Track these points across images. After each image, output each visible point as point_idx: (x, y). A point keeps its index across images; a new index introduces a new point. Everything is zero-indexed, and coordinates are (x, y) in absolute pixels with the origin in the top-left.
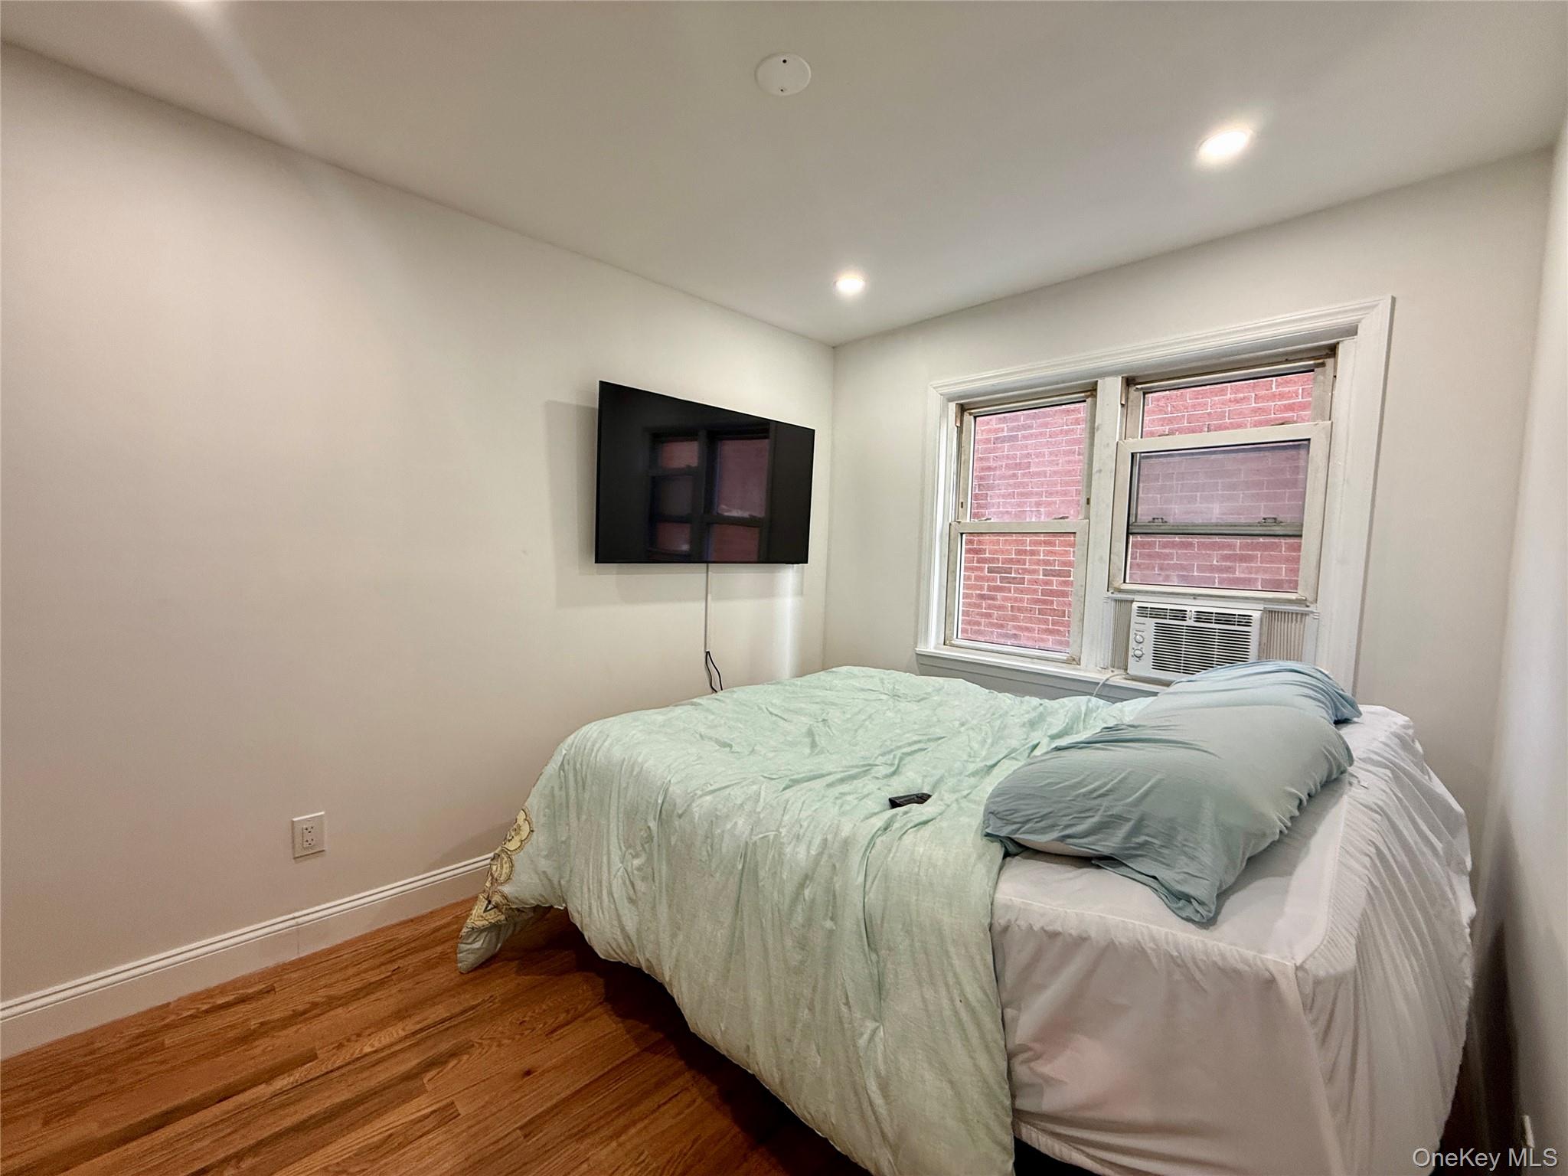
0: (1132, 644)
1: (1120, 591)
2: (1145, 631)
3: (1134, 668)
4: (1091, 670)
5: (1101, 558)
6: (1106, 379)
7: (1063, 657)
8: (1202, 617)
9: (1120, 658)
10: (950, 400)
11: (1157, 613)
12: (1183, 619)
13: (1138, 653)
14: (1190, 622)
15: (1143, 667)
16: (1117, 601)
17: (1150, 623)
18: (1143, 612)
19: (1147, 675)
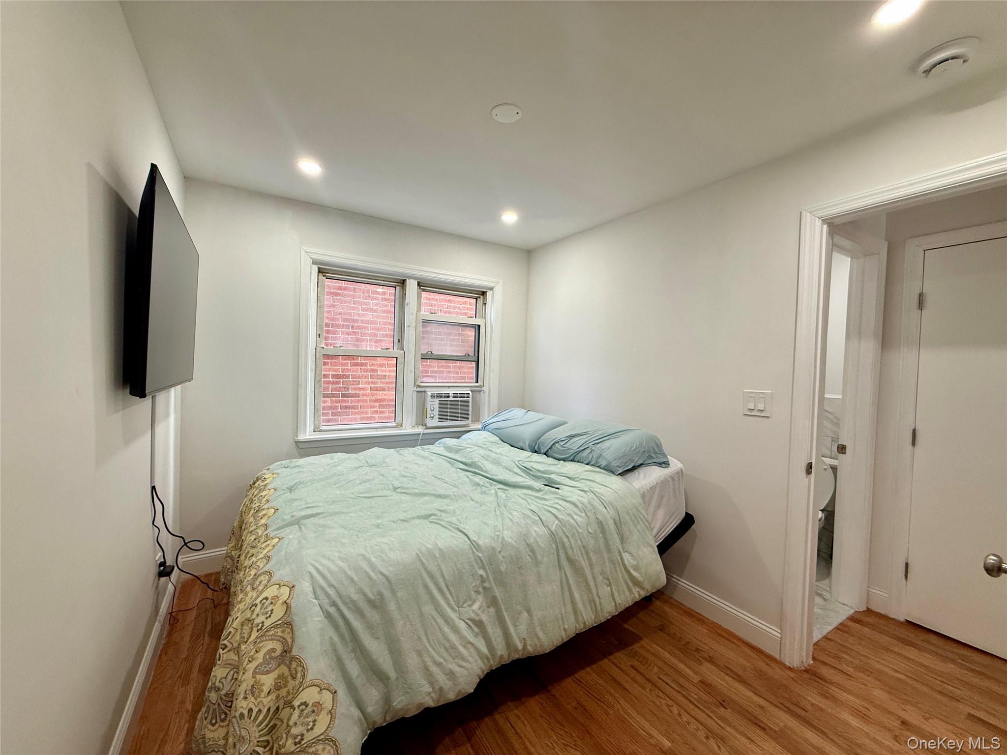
0: (429, 412)
1: (420, 387)
2: (433, 406)
3: (430, 423)
4: (409, 428)
5: (411, 371)
6: (411, 280)
7: (394, 424)
8: (455, 395)
9: (421, 421)
10: (314, 263)
11: (439, 396)
12: (448, 397)
13: (432, 415)
14: (451, 399)
15: (433, 422)
16: (417, 392)
17: (437, 400)
18: (433, 396)
19: (435, 425)
